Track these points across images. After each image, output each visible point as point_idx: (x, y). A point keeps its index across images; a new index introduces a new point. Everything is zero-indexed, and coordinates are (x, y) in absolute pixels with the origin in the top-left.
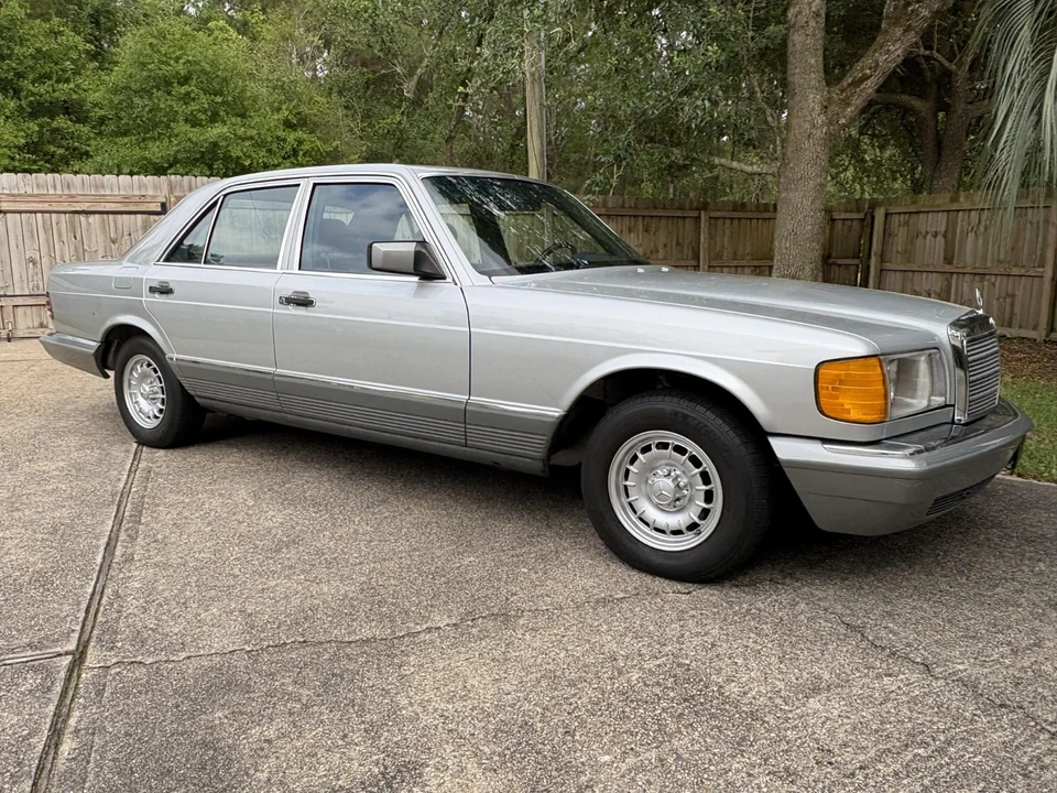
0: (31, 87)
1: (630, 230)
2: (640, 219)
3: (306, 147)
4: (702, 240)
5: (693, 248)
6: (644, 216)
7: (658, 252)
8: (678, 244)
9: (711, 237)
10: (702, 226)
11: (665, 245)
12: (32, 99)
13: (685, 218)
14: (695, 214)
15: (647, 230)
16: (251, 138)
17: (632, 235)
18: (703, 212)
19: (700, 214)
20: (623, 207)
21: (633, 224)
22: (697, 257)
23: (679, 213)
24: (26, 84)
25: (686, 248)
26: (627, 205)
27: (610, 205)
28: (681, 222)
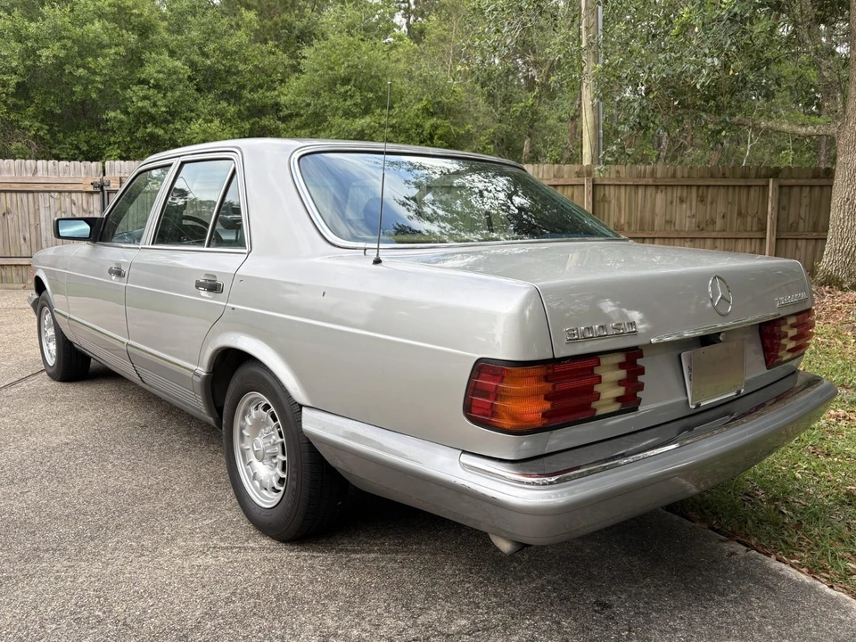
0: (249, 96)
1: (682, 201)
2: (694, 190)
3: (440, 132)
4: (769, 209)
5: (759, 219)
6: (699, 186)
7: (715, 223)
8: (740, 214)
9: (780, 207)
10: (770, 194)
11: (724, 217)
12: (248, 104)
13: (749, 186)
14: (761, 182)
15: (702, 200)
16: (393, 126)
17: (684, 206)
18: (771, 180)
19: (768, 182)
20: (674, 176)
21: (685, 194)
22: (764, 230)
23: (742, 182)
24: (246, 93)
25: (749, 219)
26: (679, 174)
27: (659, 175)
28: (744, 192)
